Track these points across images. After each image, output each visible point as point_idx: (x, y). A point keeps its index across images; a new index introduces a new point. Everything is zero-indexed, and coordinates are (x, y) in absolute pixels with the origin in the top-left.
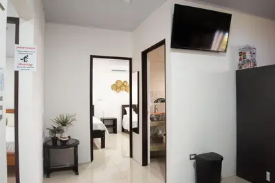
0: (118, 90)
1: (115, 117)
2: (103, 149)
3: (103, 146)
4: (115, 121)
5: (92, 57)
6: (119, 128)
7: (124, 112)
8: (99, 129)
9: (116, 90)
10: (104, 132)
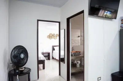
0: (51, 38)
1: (49, 52)
2: (44, 70)
3: (44, 68)
4: (49, 54)
5: (38, 20)
6: (51, 57)
7: (54, 49)
8: (42, 59)
9: (49, 38)
10: (44, 61)
